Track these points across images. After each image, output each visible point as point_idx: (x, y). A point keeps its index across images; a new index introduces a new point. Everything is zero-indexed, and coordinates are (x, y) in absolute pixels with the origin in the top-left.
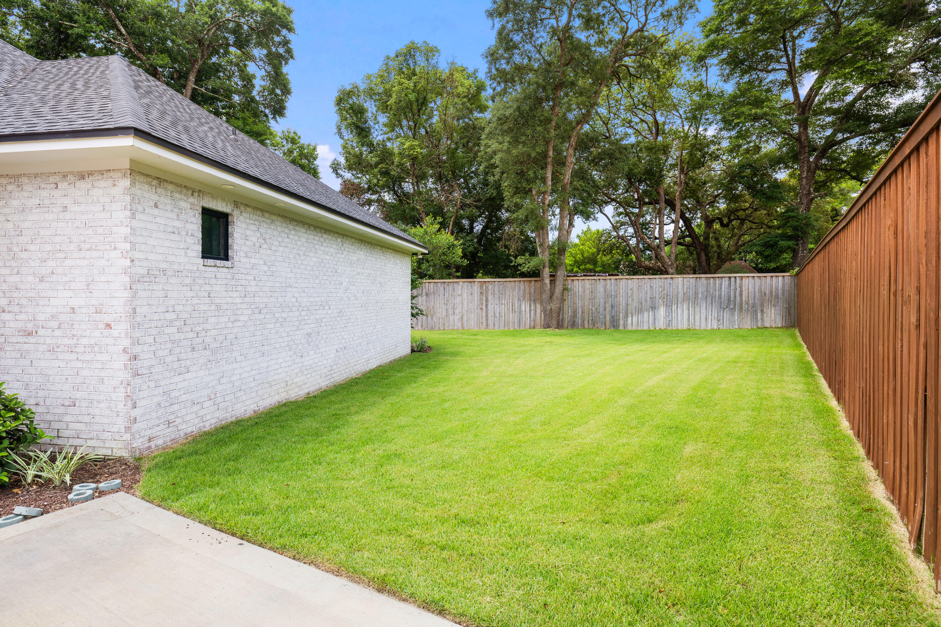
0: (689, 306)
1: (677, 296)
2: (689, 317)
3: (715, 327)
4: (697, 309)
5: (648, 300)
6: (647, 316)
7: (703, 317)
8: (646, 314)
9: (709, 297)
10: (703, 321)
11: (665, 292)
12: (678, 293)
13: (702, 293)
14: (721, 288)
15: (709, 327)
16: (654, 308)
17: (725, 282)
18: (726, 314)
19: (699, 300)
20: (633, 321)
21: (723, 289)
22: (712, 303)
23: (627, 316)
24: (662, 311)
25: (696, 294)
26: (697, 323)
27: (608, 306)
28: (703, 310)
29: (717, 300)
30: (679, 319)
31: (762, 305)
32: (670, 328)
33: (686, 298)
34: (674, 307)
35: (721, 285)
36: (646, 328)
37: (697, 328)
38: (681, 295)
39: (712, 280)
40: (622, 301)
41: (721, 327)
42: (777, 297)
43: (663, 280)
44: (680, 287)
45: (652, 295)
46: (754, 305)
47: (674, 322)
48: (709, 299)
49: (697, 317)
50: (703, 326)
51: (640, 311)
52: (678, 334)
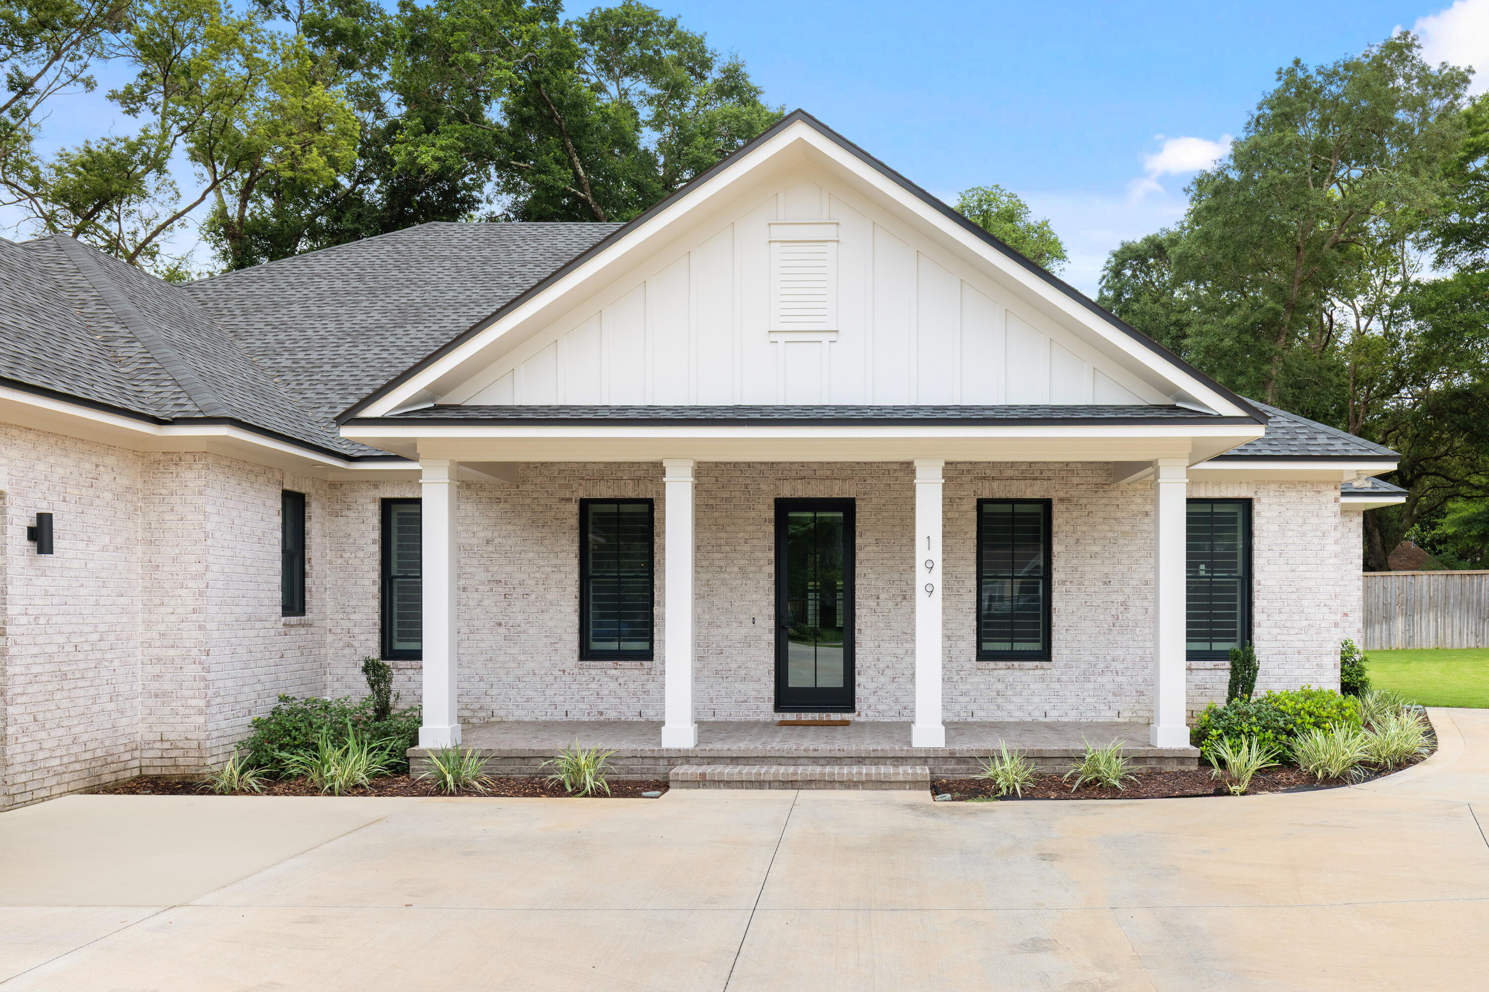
0: (1437, 615)
1: (1421, 601)
2: (1437, 631)
3: (1473, 645)
4: (1448, 620)
5: (1381, 607)
6: (1378, 631)
7: (1456, 632)
8: (1377, 627)
9: (1465, 603)
10: (1456, 636)
11: (1404, 595)
12: (1422, 598)
13: (1455, 597)
14: (1480, 590)
15: (1465, 646)
16: (1388, 618)
17: (1485, 582)
18: (1486, 627)
19: (1451, 606)
21: (1483, 591)
22: (1468, 611)
24: (1399, 623)
25: (1447, 598)
26: (1449, 640)
28: (1457, 622)
29: (1475, 606)
30: (1424, 634)
32: (1412, 647)
33: (1433, 604)
34: (1417, 618)
35: (1481, 585)
36: (1377, 647)
37: (1449, 646)
38: (1426, 600)
39: (1468, 578)
41: (1480, 644)
43: (1401, 578)
44: (1425, 588)
45: (1386, 600)
47: (1417, 638)
48: (1464, 606)
49: (1449, 631)
50: (1456, 644)
52: (1421, 654)
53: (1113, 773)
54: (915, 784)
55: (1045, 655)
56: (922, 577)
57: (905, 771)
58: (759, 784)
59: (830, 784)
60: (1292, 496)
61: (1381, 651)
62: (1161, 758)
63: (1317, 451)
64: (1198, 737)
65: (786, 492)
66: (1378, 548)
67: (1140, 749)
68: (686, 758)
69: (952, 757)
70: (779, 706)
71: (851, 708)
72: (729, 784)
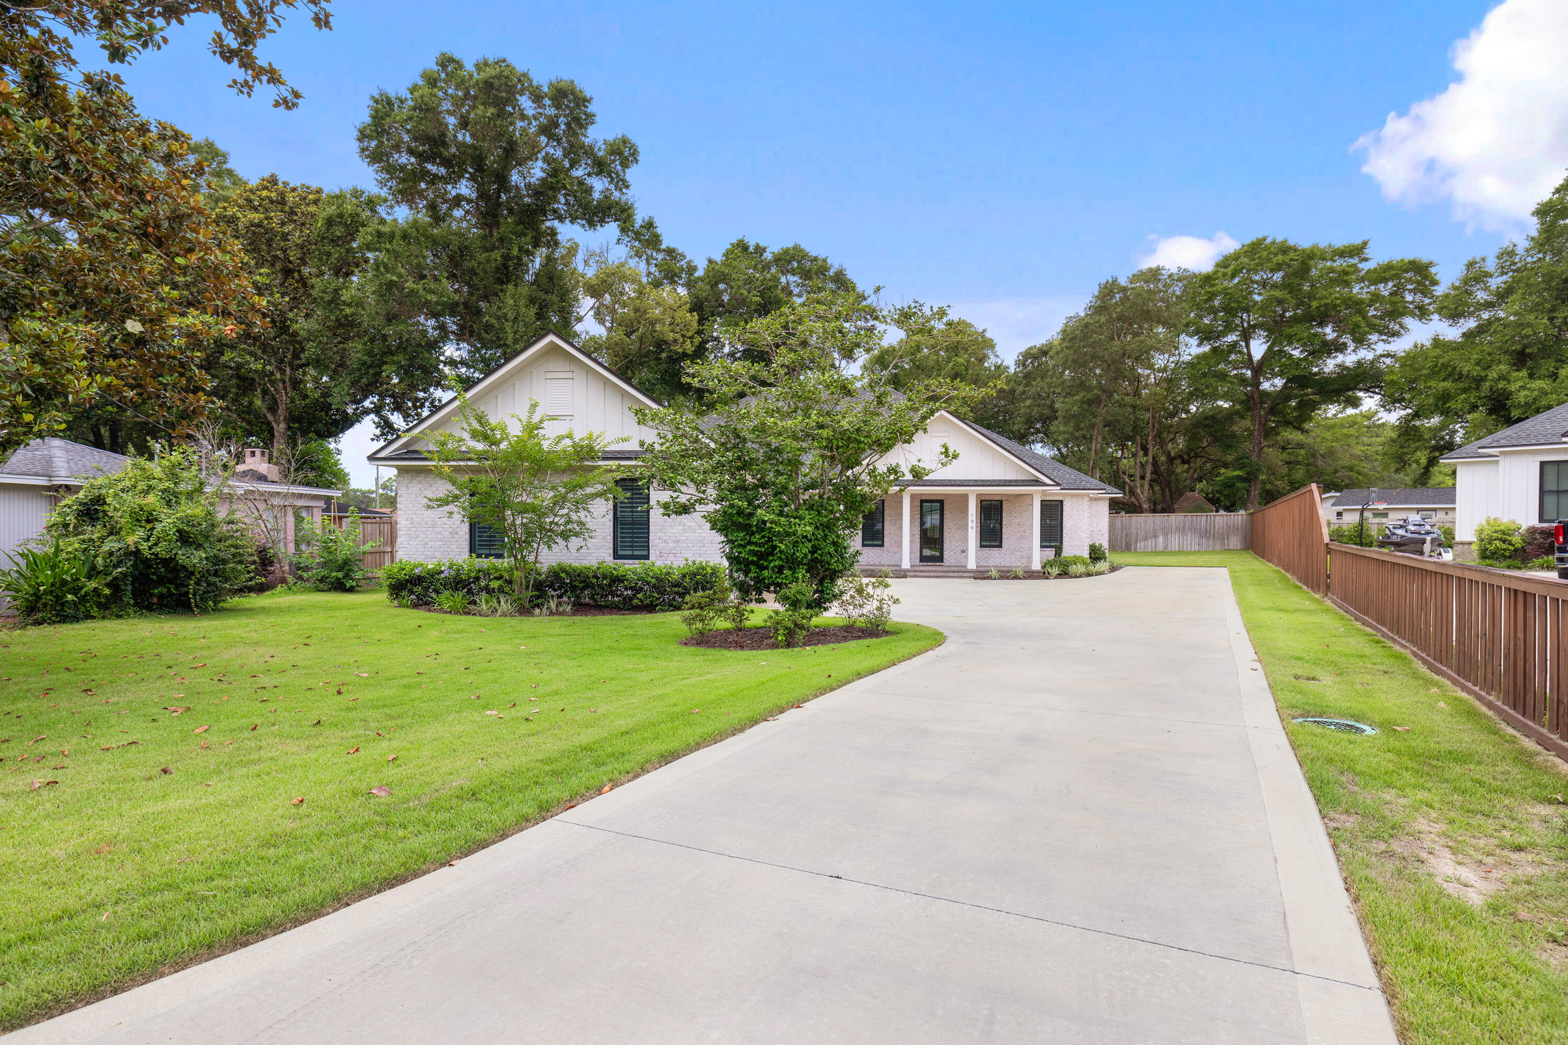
0: (1179, 535)
1: (1172, 528)
2: (1179, 542)
3: (1197, 550)
4: (1185, 537)
5: (1152, 531)
6: (1150, 543)
7: (1189, 542)
8: (1150, 541)
9: (1193, 529)
10: (1189, 545)
11: (1164, 525)
12: (1172, 526)
13: (1189, 526)
14: (1201, 523)
15: (1193, 547)
16: (1155, 536)
17: (1204, 519)
18: (1204, 541)
19: (1186, 531)
20: (1140, 545)
22: (1195, 533)
23: (1136, 542)
24: (1161, 539)
25: (1184, 527)
26: (1185, 546)
27: (1124, 535)
28: (1189, 538)
29: (1198, 531)
30: (1173, 543)
31: (1228, 534)
32: (1167, 549)
33: (1178, 530)
34: (1169, 536)
35: (1201, 520)
36: (1149, 550)
37: (1185, 548)
38: (1174, 528)
39: (1195, 517)
40: (1133, 531)
41: (1201, 550)
42: (1238, 529)
43: (1162, 517)
44: (1174, 522)
45: (1155, 527)
46: (1222, 535)
47: (1169, 545)
49: (1185, 542)
50: (1189, 549)
51: (1146, 539)
52: (1173, 553)
53: (1020, 574)
54: (970, 577)
55: (1000, 546)
56: (971, 525)
57: (966, 575)
58: (930, 577)
59: (948, 577)
60: (1075, 499)
61: (1152, 552)
62: (1033, 572)
63: (1081, 487)
64: (1043, 567)
65: (924, 498)
66: (1168, 498)
67: (1027, 569)
68: (909, 571)
69: (978, 571)
70: (921, 561)
71: (942, 561)
72: (922, 577)
